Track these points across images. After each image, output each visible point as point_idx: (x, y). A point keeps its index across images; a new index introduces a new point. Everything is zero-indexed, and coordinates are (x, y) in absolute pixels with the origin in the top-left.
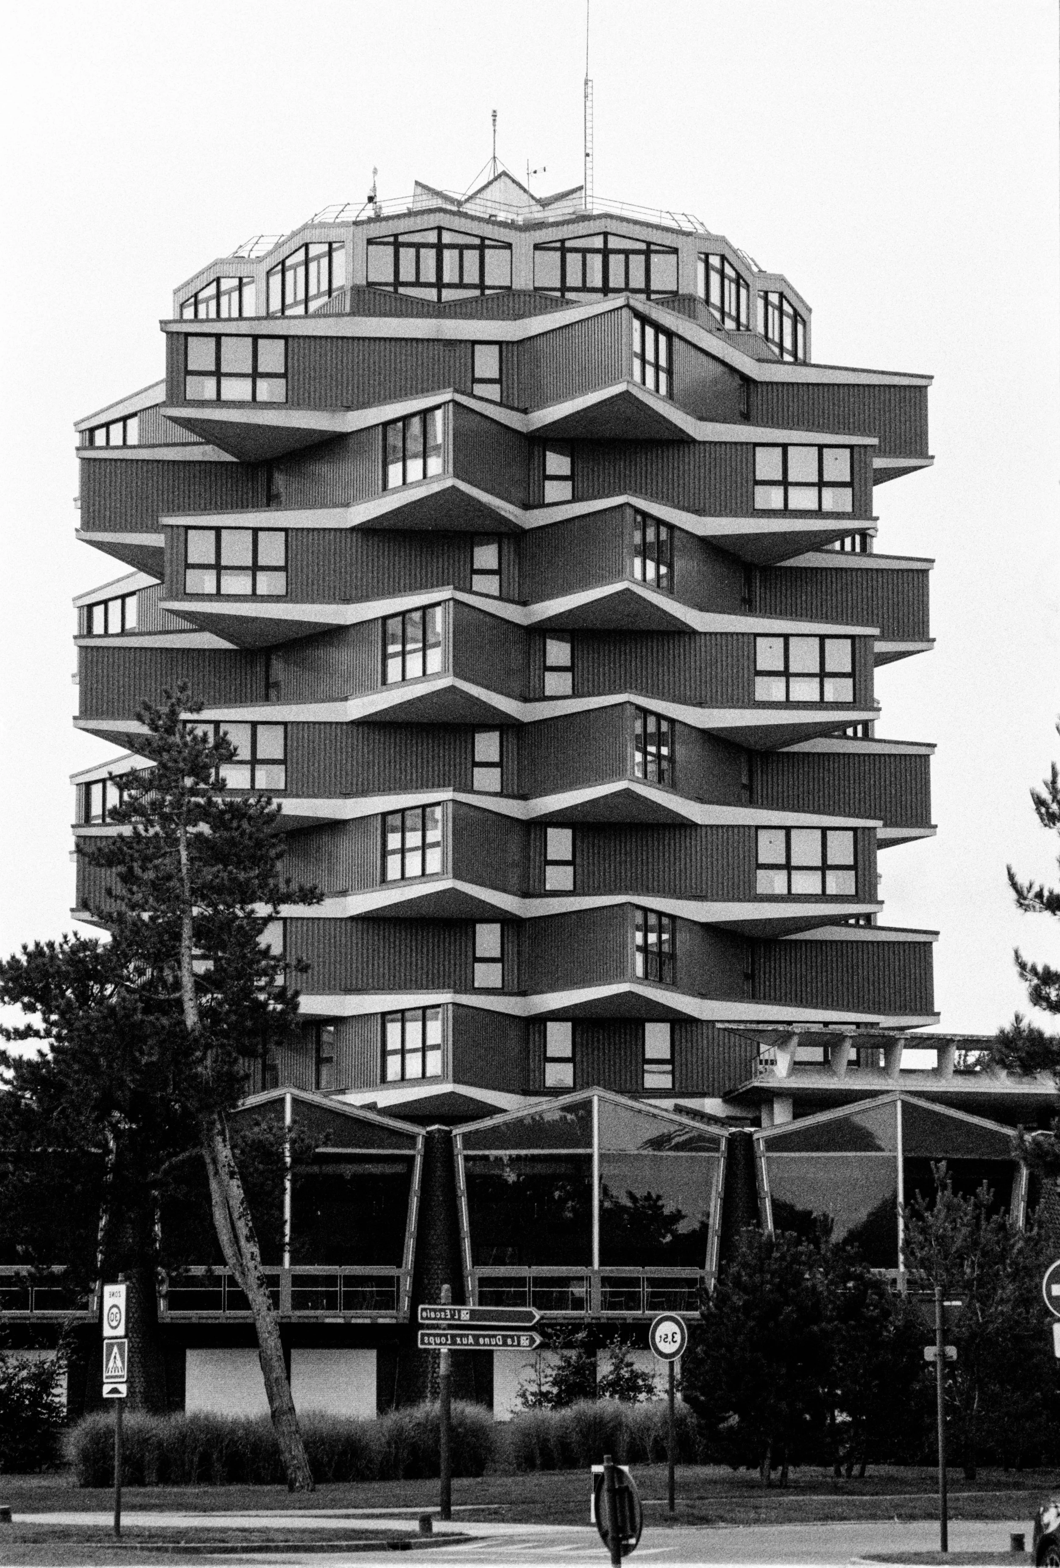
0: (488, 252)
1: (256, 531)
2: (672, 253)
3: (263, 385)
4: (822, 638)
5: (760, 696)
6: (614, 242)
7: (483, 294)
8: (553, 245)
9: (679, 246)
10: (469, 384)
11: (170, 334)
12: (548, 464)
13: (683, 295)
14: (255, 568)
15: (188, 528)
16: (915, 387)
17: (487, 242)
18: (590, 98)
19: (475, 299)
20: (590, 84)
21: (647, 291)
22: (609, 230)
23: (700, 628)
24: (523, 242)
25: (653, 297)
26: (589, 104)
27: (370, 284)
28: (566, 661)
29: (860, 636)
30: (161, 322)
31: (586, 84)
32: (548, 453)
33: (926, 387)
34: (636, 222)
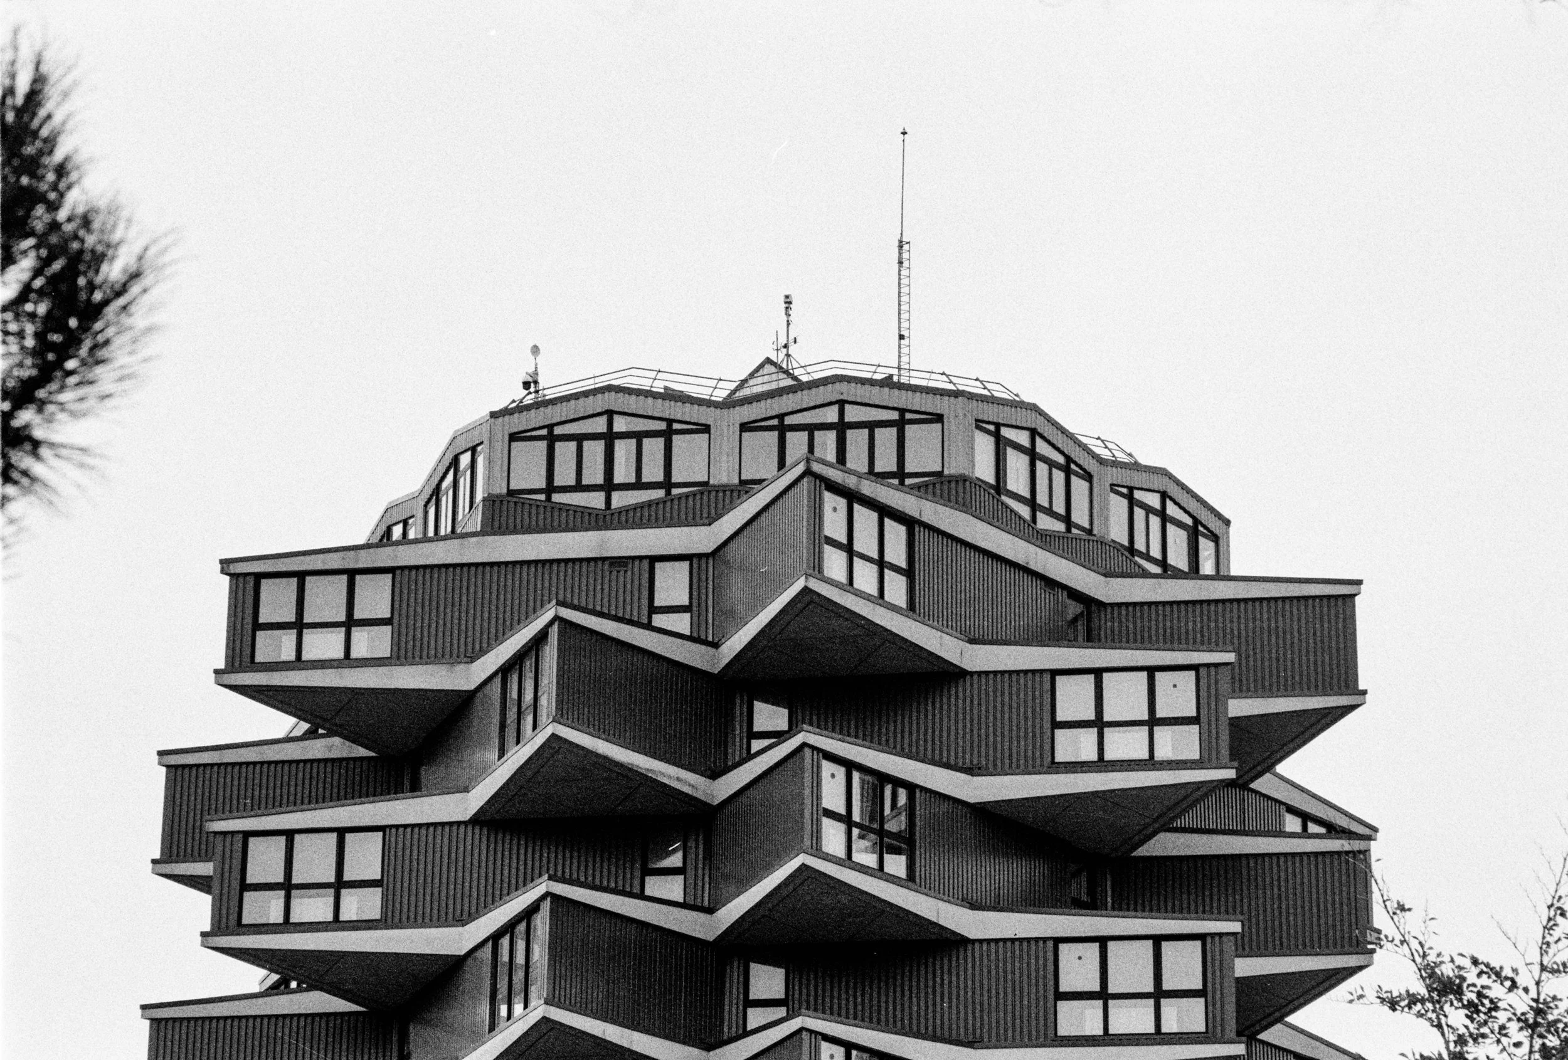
0: (677, 439)
1: (341, 833)
2: (937, 422)
3: (360, 636)
4: (1157, 940)
5: (1065, 1029)
6: (853, 414)
7: (668, 493)
9: (946, 413)
10: (645, 612)
11: (234, 576)
12: (756, 716)
13: (951, 476)
14: (340, 884)
15: (247, 835)
16: (1336, 597)
17: (676, 426)
18: (906, 264)
20: (906, 247)
21: (901, 474)
23: (972, 935)
24: (726, 424)
25: (908, 481)
26: (904, 272)
27: (511, 493)
28: (778, 992)
29: (1213, 935)
30: (222, 562)
31: (901, 247)
32: (755, 702)
33: (1353, 596)
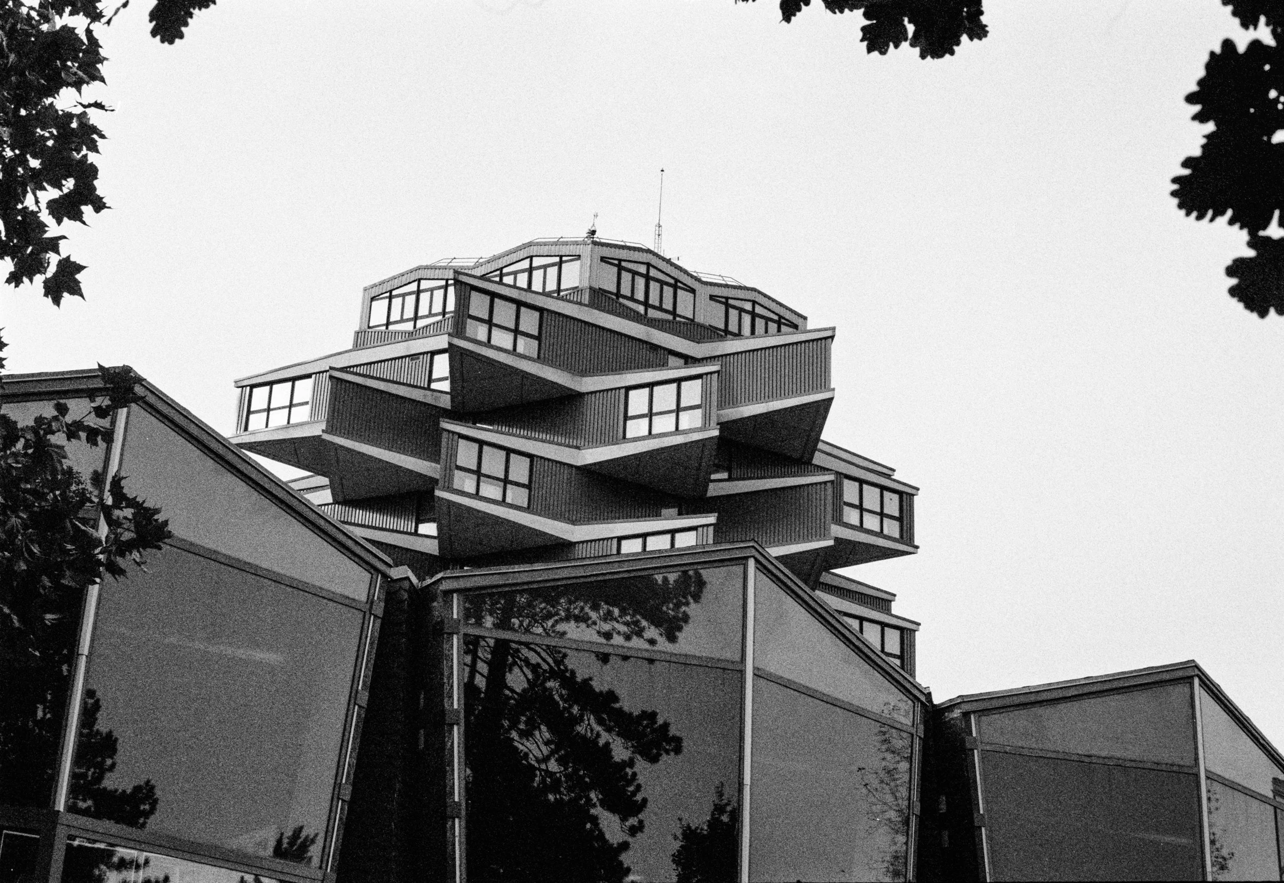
8: (720, 299)
19: (669, 321)
22: (757, 300)
34: (773, 300)
